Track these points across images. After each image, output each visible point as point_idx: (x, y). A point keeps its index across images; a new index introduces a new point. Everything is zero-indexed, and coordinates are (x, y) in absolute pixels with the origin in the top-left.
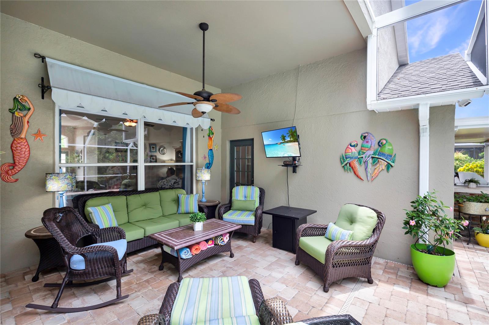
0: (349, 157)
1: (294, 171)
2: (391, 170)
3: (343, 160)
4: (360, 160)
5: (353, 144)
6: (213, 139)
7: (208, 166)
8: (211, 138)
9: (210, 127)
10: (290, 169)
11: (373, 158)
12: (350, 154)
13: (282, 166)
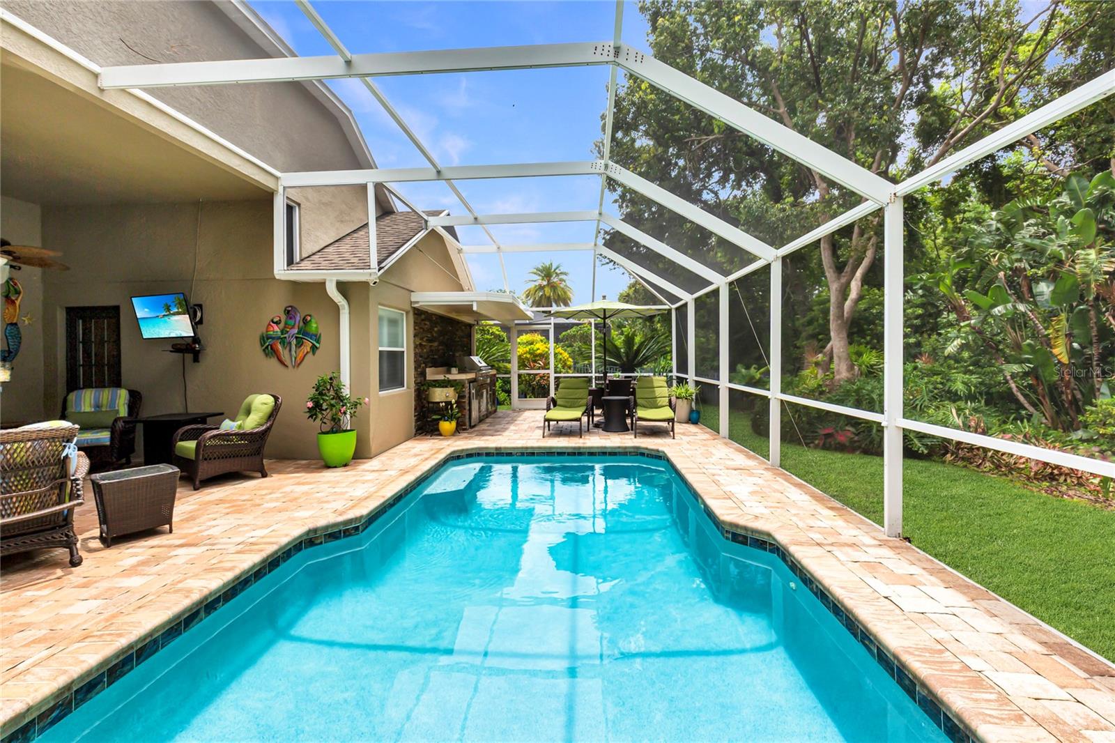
0: (271, 338)
1: (196, 360)
2: (318, 352)
3: (264, 340)
4: (283, 341)
5: (275, 320)
6: (18, 303)
7: (5, 357)
8: (13, 302)
9: (11, 279)
10: (189, 357)
11: (296, 338)
12: (272, 333)
13: (171, 351)
